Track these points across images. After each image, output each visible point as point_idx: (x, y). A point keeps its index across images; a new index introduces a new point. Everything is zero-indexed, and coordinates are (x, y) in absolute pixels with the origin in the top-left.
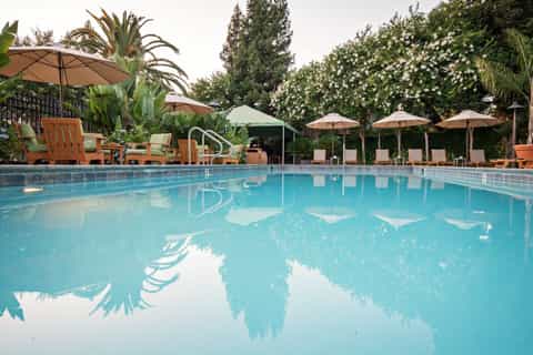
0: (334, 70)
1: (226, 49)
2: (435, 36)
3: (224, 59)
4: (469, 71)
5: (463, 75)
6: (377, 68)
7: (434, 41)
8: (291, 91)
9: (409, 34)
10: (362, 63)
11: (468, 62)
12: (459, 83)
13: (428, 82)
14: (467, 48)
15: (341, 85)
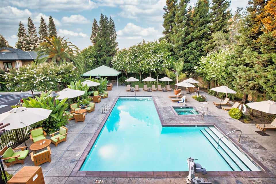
0: (131, 57)
1: (92, 36)
2: (159, 52)
3: (92, 40)
4: (166, 65)
5: (165, 65)
6: (144, 58)
7: (158, 54)
8: (118, 60)
9: (152, 50)
10: (140, 56)
11: (166, 62)
12: (164, 68)
13: (157, 65)
14: (166, 58)
15: (133, 62)
